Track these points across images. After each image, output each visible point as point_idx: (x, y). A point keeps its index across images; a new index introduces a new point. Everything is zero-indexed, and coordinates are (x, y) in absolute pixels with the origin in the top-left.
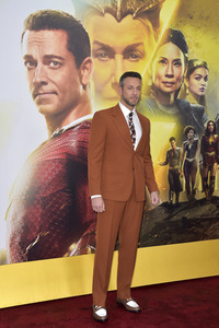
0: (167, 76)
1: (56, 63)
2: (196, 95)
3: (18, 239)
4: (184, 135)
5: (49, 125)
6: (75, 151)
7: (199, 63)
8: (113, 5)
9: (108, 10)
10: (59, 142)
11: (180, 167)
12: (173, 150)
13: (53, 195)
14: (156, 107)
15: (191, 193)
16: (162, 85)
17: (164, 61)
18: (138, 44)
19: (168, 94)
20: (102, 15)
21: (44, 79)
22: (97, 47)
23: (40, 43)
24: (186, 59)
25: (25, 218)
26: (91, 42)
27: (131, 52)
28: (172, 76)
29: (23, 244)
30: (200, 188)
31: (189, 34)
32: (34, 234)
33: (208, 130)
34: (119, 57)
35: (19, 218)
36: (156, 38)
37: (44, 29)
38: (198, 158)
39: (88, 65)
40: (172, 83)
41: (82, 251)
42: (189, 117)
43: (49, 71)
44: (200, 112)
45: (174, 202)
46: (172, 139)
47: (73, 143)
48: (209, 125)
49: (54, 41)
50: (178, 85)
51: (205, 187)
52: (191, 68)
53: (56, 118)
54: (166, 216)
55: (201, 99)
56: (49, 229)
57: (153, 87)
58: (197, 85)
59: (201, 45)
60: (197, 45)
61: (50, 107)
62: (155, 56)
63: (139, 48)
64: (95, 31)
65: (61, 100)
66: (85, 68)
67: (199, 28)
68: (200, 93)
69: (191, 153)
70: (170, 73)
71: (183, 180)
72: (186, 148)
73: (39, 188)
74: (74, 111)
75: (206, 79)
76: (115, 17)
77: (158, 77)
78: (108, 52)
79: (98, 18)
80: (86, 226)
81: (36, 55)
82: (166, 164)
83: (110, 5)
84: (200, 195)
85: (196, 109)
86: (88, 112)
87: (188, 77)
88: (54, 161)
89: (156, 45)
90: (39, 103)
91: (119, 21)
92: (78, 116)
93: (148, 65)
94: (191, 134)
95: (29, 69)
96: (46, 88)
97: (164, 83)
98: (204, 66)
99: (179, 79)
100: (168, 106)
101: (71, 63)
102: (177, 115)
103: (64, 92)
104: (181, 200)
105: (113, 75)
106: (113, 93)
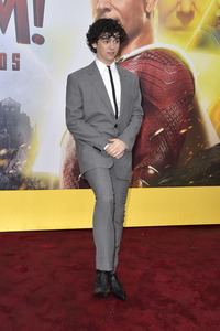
3: (71, 166)
35: (74, 145)
41: (134, 184)
74: (136, 40)
96: (108, 14)
103: (127, 20)
105: (180, 3)
106: (178, 22)
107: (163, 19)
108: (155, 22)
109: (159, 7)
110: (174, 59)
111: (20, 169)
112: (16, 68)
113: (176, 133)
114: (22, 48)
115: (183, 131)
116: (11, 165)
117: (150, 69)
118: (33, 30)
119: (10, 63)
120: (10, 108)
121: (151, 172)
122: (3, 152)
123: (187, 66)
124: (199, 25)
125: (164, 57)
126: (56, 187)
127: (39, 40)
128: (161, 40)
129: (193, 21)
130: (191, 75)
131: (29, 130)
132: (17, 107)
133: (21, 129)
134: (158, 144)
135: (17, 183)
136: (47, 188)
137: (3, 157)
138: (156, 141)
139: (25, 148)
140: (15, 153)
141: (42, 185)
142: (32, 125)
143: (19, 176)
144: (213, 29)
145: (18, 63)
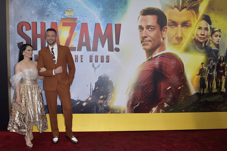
0: (201, 35)
1: (151, 29)
2: (215, 44)
3: (130, 103)
4: (208, 62)
5: (147, 55)
6: (157, 67)
7: (217, 29)
8: (178, 5)
9: (175, 7)
10: (151, 62)
11: (206, 77)
12: (203, 68)
13: (146, 85)
14: (196, 48)
15: (210, 89)
16: (199, 39)
17: (200, 28)
18: (188, 21)
19: (202, 43)
20: (173, 9)
21: (146, 35)
22: (170, 22)
23: (146, 20)
24: (211, 27)
25: (134, 94)
26: (167, 20)
27: (185, 24)
28: (204, 35)
29: (133, 105)
30: (215, 87)
31: (213, 17)
32: (137, 101)
33: (220, 60)
34: (179, 26)
35: (132, 94)
36: (197, 18)
37: (148, 15)
38: (215, 73)
39: (165, 30)
40: (204, 38)
41: (158, 111)
42: (211, 54)
43: (148, 32)
44: (217, 52)
45: (202, 93)
46: (202, 64)
47: (157, 63)
48: (220, 58)
49: (151, 20)
50: (207, 39)
51: (217, 87)
52: (213, 31)
53: (150, 52)
54: (198, 99)
55: (218, 46)
56: (144, 100)
57: (195, 39)
58: (215, 39)
59: (218, 22)
60: (216, 21)
61: (148, 47)
62: (196, 26)
63: (189, 22)
64: (169, 15)
65: (153, 44)
66: (164, 31)
67: (217, 14)
68: (217, 43)
69: (211, 70)
70: (203, 33)
71: (207, 83)
72: (209, 68)
73: (141, 82)
74: (158, 49)
75: (220, 36)
76: (179, 9)
77: (197, 35)
78: (175, 24)
79: (171, 10)
80: (160, 100)
81: (144, 25)
82: (199, 75)
83: (176, 5)
84: (215, 90)
85: (215, 50)
86: (164, 50)
87: (211, 36)
88: (148, 70)
89: (197, 21)
90: (143, 45)
91: (180, 11)
92: (160, 51)
93: (192, 30)
94: (212, 61)
95: (140, 31)
96: (146, 39)
97: (200, 38)
98: (219, 31)
99: (207, 36)
100: (201, 48)
101: (158, 28)
102: (205, 52)
103: (154, 41)
104: (205, 92)
105: (176, 34)
106: (176, 42)
107: (170, 40)
108: (166, 41)
109: (168, 36)
110: (175, 57)
111: (108, 104)
112: (108, 61)
113: (176, 88)
114: (110, 53)
115: (179, 88)
116: (105, 102)
117: (164, 61)
118: (115, 46)
119: (105, 60)
120: (105, 78)
121: (165, 106)
122: (101, 97)
123: (180, 60)
124: (185, 42)
125: (171, 56)
126: (124, 112)
127: (118, 50)
128: (169, 49)
129: (183, 41)
130: (183, 63)
131: (113, 88)
132: (108, 78)
133: (109, 87)
134: (168, 94)
135: (107, 110)
136: (120, 113)
137: (101, 99)
138: (168, 92)
139: (111, 95)
140: (107, 97)
141: (118, 111)
142: (114, 85)
143: (108, 107)
144: (191, 44)
145: (109, 59)
